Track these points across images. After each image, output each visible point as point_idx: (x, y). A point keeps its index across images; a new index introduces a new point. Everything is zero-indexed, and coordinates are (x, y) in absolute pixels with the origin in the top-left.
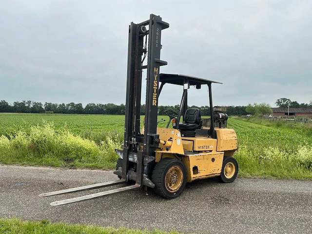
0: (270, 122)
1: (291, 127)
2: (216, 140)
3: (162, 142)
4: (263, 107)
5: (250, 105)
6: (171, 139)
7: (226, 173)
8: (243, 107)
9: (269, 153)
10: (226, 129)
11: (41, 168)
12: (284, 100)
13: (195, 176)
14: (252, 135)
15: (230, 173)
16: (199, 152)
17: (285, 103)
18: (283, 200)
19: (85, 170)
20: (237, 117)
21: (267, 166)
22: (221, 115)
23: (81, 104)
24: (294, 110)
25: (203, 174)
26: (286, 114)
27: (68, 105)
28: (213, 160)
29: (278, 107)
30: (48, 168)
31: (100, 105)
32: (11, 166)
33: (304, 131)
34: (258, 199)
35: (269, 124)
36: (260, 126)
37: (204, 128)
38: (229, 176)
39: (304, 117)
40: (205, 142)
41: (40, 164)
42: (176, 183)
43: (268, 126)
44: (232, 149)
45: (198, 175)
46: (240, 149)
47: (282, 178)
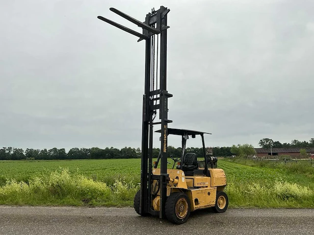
0: (254, 162)
1: (273, 167)
2: (210, 178)
3: (171, 179)
4: (247, 147)
5: (234, 146)
6: (177, 178)
7: (219, 204)
8: (228, 148)
9: (252, 188)
10: (216, 169)
11: (64, 208)
12: (267, 140)
13: (196, 206)
14: (238, 175)
15: (222, 205)
16: (198, 188)
17: (268, 143)
18: (263, 222)
19: (102, 208)
20: (223, 158)
21: (251, 199)
22: (212, 158)
23: (64, 149)
24: (277, 151)
25: (202, 205)
26: (270, 154)
27: (51, 151)
28: (209, 194)
29: (262, 147)
30: (71, 208)
31: (84, 149)
32: (37, 207)
33: (284, 170)
34: (245, 221)
35: (253, 164)
36: (245, 166)
37: (200, 169)
38: (222, 208)
39: (286, 156)
40: (202, 180)
41: (63, 204)
42: (183, 212)
43: (252, 166)
44: (223, 185)
45: (198, 206)
46: (228, 186)
47: (263, 208)
